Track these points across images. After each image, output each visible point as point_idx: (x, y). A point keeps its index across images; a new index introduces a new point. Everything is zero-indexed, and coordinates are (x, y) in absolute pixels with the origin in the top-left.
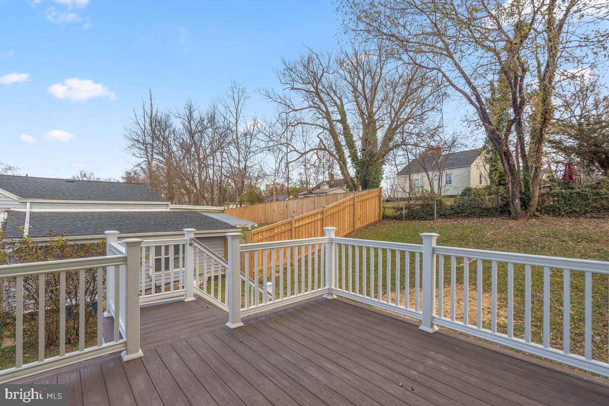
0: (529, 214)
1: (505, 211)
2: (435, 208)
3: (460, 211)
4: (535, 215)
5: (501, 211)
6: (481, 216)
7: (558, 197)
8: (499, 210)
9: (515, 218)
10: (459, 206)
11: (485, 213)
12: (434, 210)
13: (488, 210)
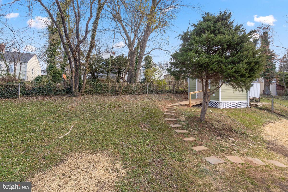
0: (81, 94)
1: (69, 92)
2: (20, 89)
3: (40, 91)
4: (83, 94)
5: (67, 92)
6: (55, 95)
7: (92, 86)
8: (66, 91)
9: (76, 96)
10: (40, 88)
11: (58, 93)
12: (18, 90)
13: (60, 91)
